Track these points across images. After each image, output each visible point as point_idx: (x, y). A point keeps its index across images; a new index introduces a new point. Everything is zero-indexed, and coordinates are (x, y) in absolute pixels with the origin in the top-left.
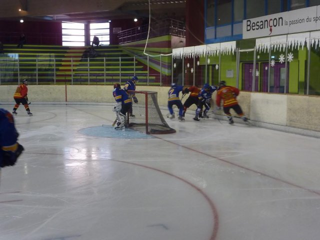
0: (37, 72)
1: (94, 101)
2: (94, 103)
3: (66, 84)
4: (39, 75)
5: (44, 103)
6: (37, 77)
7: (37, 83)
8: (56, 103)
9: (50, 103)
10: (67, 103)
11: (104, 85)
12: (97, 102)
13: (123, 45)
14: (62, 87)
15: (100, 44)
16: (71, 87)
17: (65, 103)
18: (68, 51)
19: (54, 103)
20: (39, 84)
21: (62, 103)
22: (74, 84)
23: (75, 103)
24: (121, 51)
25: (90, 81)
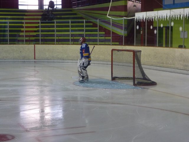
0: (8, 33)
1: (60, 59)
2: (60, 61)
3: (35, 44)
4: (10, 36)
5: (15, 60)
6: (8, 38)
7: (9, 43)
8: (25, 61)
9: (20, 61)
10: (36, 61)
11: (69, 44)
12: (63, 60)
13: (77, 8)
14: (31, 46)
15: (55, 7)
16: (39, 47)
17: (34, 60)
18: (26, 14)
19: (23, 61)
20: (10, 44)
21: (31, 61)
22: (41, 44)
23: (43, 61)
24: (75, 14)
25: (57, 41)
